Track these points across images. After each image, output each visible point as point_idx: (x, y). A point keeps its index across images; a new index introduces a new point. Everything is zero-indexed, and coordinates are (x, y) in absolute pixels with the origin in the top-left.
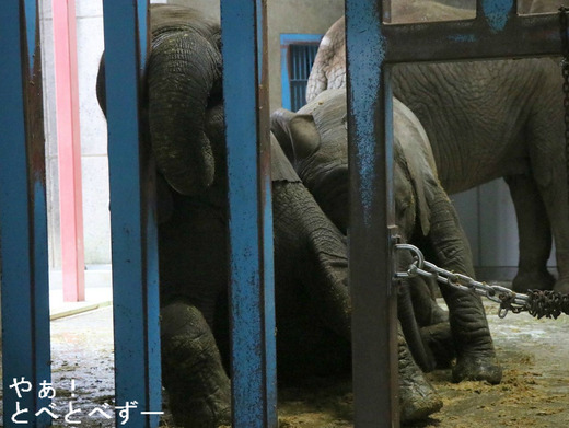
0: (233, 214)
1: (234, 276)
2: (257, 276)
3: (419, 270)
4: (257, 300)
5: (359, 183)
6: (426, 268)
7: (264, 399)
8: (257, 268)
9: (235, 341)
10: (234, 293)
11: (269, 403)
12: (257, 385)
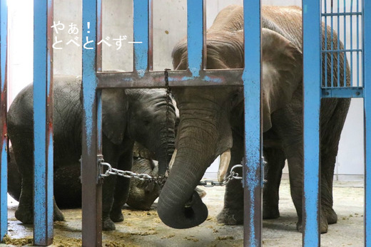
0: (35, 148)
1: (35, 174)
2: (45, 174)
3: (110, 172)
4: (44, 184)
5: (86, 137)
6: (113, 171)
7: (46, 225)
8: (44, 171)
9: (35, 201)
10: (35, 181)
11: (49, 227)
12: (44, 219)
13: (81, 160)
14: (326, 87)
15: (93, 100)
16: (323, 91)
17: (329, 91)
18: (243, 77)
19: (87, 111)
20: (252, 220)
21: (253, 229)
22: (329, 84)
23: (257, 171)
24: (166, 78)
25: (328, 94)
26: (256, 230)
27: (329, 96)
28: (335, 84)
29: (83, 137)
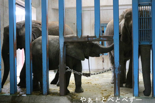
3: (69, 70)
4: (46, 74)
9: (43, 80)
10: (43, 73)
13: (59, 66)
14: (140, 41)
15: (63, 46)
16: (139, 43)
17: (141, 42)
18: (113, 38)
19: (61, 50)
20: (117, 84)
21: (117, 87)
22: (141, 40)
23: (118, 68)
24: (88, 38)
25: (140, 43)
26: (118, 88)
27: (141, 44)
28: (143, 40)
29: (60, 58)
